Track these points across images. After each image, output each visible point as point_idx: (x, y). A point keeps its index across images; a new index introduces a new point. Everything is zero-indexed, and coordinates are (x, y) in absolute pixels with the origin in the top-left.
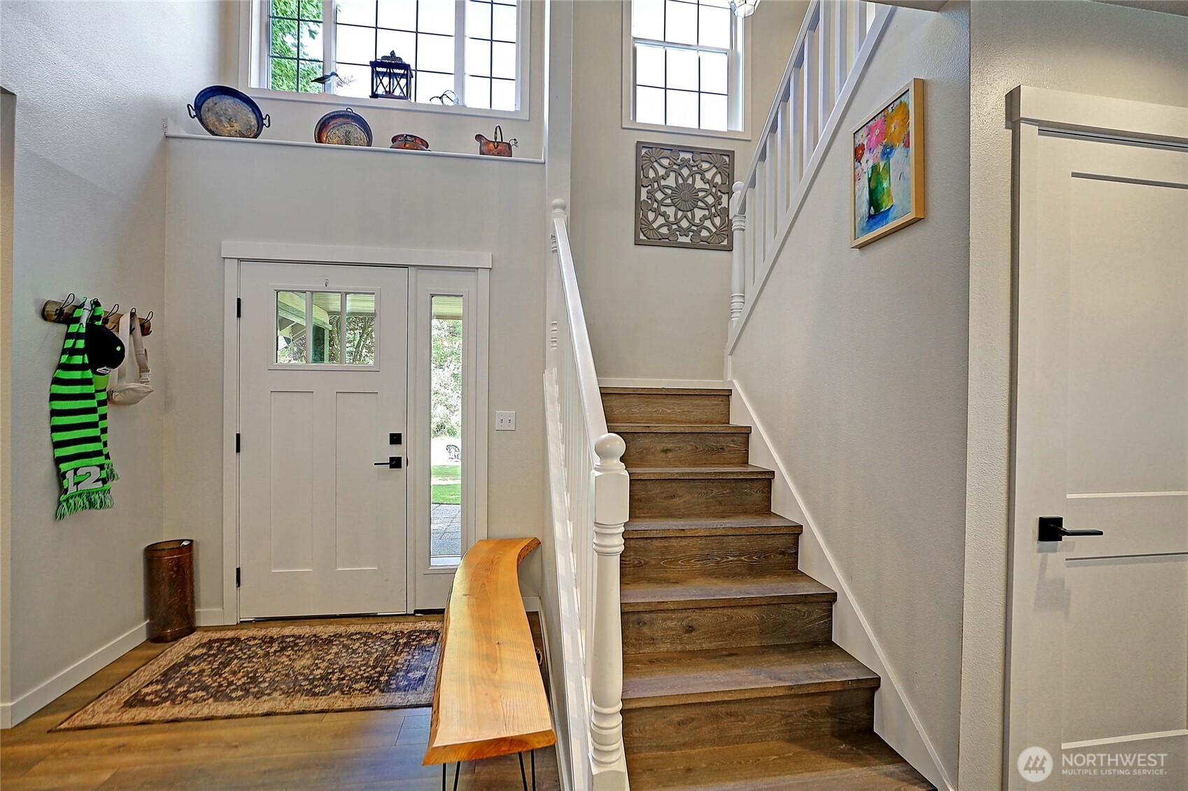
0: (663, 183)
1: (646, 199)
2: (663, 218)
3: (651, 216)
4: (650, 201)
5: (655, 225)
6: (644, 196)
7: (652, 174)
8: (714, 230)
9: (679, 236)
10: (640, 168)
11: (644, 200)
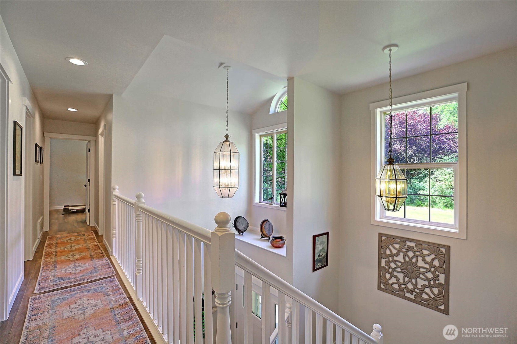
0: (395, 258)
1: (385, 266)
2: (395, 279)
3: (388, 276)
4: (387, 267)
5: (390, 282)
6: (383, 264)
7: (388, 252)
8: (433, 296)
9: (406, 293)
10: (381, 247)
11: (383, 266)
